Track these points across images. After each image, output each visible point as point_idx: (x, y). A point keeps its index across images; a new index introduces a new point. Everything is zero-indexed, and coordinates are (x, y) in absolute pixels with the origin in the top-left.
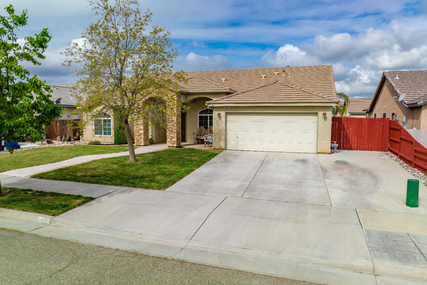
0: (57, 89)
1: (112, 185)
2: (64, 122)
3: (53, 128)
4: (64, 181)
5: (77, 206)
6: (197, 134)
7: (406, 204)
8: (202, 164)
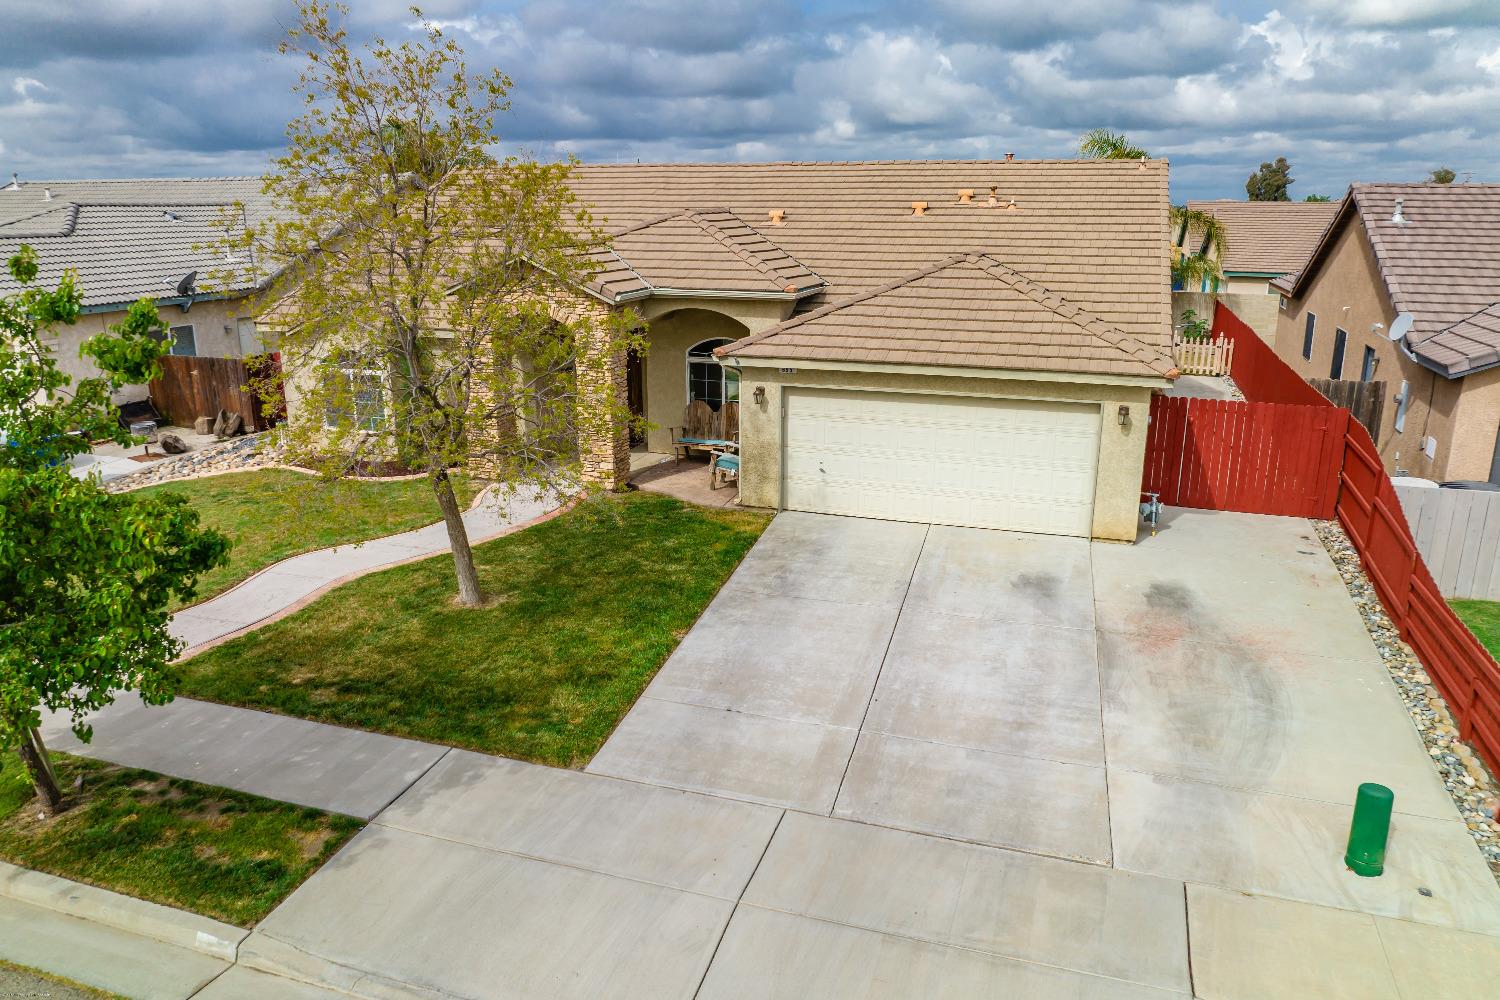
0: (175, 218)
1: (410, 735)
2: (216, 368)
3: (179, 387)
4: (253, 712)
5: (312, 870)
6: (684, 429)
7: (1348, 861)
8: (704, 607)
